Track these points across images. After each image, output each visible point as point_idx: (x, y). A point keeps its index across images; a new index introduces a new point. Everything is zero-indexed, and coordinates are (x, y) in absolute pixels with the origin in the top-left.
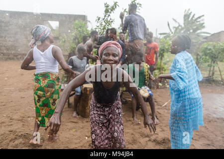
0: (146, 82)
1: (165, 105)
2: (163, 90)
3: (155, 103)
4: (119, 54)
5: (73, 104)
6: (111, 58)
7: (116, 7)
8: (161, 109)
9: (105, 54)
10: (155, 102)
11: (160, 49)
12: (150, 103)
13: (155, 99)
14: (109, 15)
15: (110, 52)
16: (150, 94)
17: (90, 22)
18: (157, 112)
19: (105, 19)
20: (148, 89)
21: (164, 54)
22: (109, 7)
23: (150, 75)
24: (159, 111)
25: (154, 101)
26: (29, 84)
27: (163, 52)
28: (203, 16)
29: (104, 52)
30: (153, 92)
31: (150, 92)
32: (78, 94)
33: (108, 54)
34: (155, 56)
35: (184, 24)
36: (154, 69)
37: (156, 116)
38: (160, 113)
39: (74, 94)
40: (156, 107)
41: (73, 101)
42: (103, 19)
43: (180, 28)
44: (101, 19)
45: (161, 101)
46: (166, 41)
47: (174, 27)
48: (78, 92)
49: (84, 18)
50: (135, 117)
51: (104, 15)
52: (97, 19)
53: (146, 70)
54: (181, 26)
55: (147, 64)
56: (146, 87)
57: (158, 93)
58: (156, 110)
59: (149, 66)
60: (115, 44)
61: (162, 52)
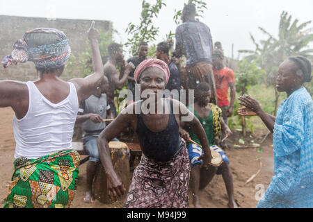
0: (217, 138)
1: (251, 179)
2: (247, 152)
3: (234, 177)
4: (165, 78)
5: (85, 177)
6: (154, 84)
7: (160, 8)
8: (245, 186)
9: (143, 79)
10: (233, 173)
11: (240, 79)
12: (223, 176)
13: (233, 169)
14: (150, 21)
15: (152, 75)
16: (223, 160)
17: (117, 32)
18: (238, 192)
19: (143, 27)
20: (220, 150)
21: (247, 87)
22: (151, 7)
23: (222, 125)
24: (240, 190)
25: (231, 171)
26: (6, 141)
27: (246, 85)
28: (310, 22)
29: (143, 76)
30: (229, 156)
31: (224, 156)
32: (95, 160)
33: (148, 79)
34: (229, 91)
35: (280, 35)
36: (230, 115)
37: (236, 201)
38: (243, 195)
39: (88, 159)
40: (235, 184)
41: (86, 172)
42: (140, 28)
43: (272, 42)
44: (135, 28)
45: (243, 173)
46: (249, 65)
47: (262, 42)
48: (93, 157)
49: (106, 25)
50: (198, 202)
51: (140, 21)
52: (129, 27)
53: (216, 117)
54: (274, 40)
55: (216, 107)
56: (216, 147)
57: (238, 158)
58: (236, 189)
59: (220, 110)
60: (159, 63)
61: (243, 85)
